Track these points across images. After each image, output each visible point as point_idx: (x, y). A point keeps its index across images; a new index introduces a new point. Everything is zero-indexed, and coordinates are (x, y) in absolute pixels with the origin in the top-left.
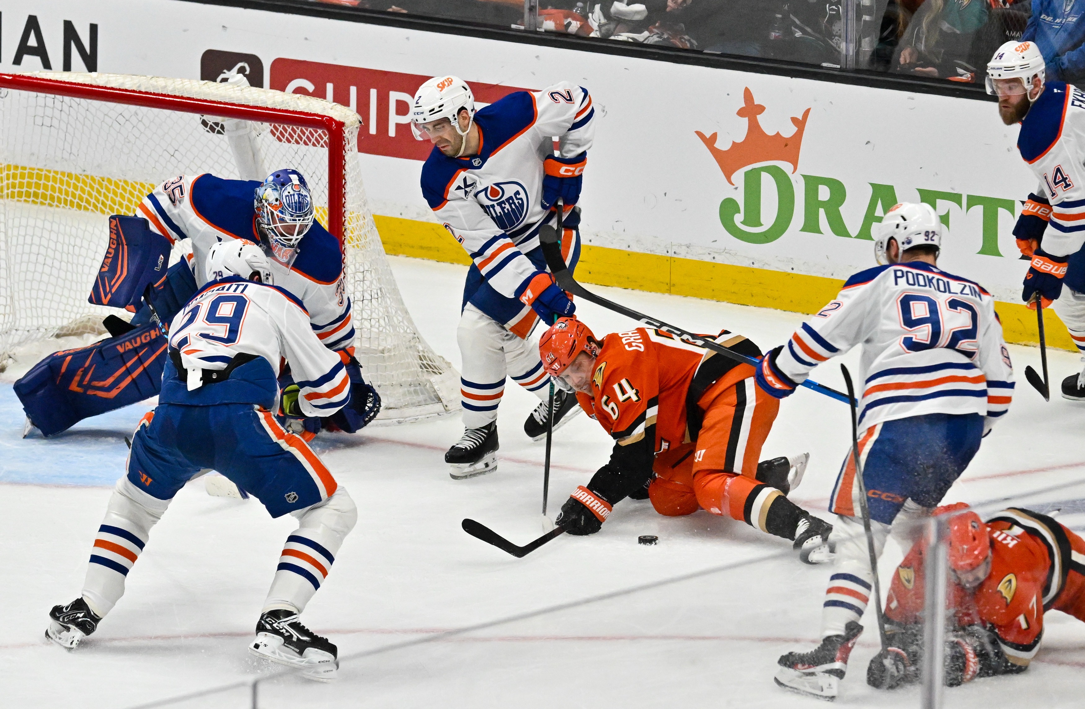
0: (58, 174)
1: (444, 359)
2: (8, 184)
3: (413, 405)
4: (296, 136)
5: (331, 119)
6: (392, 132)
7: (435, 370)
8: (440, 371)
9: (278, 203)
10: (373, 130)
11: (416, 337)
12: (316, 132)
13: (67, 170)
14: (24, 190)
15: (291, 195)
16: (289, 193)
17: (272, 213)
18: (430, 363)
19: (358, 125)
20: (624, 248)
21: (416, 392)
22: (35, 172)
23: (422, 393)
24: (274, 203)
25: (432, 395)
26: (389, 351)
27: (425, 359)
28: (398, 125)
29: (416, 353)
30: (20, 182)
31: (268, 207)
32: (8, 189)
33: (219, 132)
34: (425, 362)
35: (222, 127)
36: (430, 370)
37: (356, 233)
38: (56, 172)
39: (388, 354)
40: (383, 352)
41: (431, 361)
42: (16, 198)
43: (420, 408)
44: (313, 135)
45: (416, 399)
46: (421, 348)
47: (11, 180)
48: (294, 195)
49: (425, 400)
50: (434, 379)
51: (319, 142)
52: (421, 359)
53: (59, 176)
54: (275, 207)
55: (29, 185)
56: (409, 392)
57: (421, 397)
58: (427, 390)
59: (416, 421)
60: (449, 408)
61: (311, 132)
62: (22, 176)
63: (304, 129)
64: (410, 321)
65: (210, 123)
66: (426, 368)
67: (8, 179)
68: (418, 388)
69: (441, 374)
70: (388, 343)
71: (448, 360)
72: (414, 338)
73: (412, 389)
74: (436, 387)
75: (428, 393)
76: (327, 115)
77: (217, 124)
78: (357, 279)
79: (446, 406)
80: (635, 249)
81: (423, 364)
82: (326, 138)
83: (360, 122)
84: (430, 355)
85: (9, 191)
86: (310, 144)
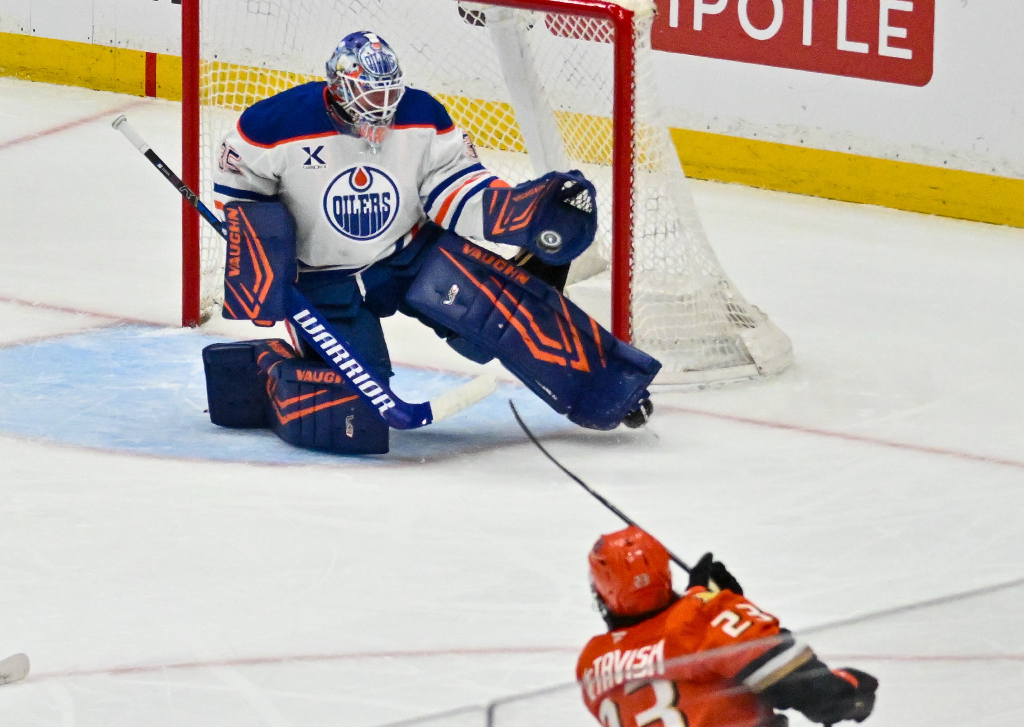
0: (277, 74)
1: (758, 309)
2: (214, 87)
3: (719, 366)
4: (574, 29)
5: (618, 8)
6: (698, 25)
7: (747, 323)
8: (753, 324)
9: (357, 68)
10: (674, 22)
11: (723, 282)
12: (600, 23)
13: (289, 70)
14: (235, 93)
15: (371, 56)
16: (368, 53)
17: (352, 83)
18: (740, 314)
19: (652, 14)
20: (988, 171)
21: (723, 350)
22: (248, 71)
23: (731, 352)
24: (352, 69)
25: (743, 353)
26: (690, 298)
27: (734, 309)
28: (706, 17)
29: (723, 301)
30: (229, 84)
31: (346, 77)
32: (215, 92)
33: (478, 23)
34: (733, 313)
35: (483, 17)
36: (740, 322)
37: (649, 150)
38: (274, 72)
39: (688, 302)
40: (682, 299)
41: (741, 311)
42: (225, 104)
43: (727, 370)
44: (595, 27)
45: (721, 358)
46: (729, 295)
47: (218, 82)
48: (375, 55)
49: (734, 360)
50: (746, 334)
51: (602, 36)
52: (729, 310)
53: (279, 76)
54: (355, 74)
55: (241, 87)
56: (714, 351)
57: (729, 357)
58: (737, 348)
59: (721, 386)
60: (765, 370)
61: (593, 24)
62: (233, 76)
63: (584, 19)
64: (715, 260)
65: (468, 12)
66: (736, 320)
67: (215, 80)
68: (725, 345)
69: (753, 327)
70: (689, 290)
71: (763, 310)
72: (720, 283)
73: (718, 346)
74: (748, 344)
75: (738, 350)
76: (612, 2)
77: (476, 13)
78: (649, 207)
79: (760, 368)
80: (1002, 172)
81: (731, 315)
82: (612, 31)
83: (654, 11)
84: (741, 304)
85: (216, 95)
86: (593, 39)
